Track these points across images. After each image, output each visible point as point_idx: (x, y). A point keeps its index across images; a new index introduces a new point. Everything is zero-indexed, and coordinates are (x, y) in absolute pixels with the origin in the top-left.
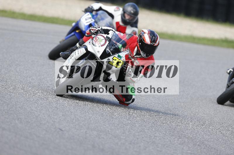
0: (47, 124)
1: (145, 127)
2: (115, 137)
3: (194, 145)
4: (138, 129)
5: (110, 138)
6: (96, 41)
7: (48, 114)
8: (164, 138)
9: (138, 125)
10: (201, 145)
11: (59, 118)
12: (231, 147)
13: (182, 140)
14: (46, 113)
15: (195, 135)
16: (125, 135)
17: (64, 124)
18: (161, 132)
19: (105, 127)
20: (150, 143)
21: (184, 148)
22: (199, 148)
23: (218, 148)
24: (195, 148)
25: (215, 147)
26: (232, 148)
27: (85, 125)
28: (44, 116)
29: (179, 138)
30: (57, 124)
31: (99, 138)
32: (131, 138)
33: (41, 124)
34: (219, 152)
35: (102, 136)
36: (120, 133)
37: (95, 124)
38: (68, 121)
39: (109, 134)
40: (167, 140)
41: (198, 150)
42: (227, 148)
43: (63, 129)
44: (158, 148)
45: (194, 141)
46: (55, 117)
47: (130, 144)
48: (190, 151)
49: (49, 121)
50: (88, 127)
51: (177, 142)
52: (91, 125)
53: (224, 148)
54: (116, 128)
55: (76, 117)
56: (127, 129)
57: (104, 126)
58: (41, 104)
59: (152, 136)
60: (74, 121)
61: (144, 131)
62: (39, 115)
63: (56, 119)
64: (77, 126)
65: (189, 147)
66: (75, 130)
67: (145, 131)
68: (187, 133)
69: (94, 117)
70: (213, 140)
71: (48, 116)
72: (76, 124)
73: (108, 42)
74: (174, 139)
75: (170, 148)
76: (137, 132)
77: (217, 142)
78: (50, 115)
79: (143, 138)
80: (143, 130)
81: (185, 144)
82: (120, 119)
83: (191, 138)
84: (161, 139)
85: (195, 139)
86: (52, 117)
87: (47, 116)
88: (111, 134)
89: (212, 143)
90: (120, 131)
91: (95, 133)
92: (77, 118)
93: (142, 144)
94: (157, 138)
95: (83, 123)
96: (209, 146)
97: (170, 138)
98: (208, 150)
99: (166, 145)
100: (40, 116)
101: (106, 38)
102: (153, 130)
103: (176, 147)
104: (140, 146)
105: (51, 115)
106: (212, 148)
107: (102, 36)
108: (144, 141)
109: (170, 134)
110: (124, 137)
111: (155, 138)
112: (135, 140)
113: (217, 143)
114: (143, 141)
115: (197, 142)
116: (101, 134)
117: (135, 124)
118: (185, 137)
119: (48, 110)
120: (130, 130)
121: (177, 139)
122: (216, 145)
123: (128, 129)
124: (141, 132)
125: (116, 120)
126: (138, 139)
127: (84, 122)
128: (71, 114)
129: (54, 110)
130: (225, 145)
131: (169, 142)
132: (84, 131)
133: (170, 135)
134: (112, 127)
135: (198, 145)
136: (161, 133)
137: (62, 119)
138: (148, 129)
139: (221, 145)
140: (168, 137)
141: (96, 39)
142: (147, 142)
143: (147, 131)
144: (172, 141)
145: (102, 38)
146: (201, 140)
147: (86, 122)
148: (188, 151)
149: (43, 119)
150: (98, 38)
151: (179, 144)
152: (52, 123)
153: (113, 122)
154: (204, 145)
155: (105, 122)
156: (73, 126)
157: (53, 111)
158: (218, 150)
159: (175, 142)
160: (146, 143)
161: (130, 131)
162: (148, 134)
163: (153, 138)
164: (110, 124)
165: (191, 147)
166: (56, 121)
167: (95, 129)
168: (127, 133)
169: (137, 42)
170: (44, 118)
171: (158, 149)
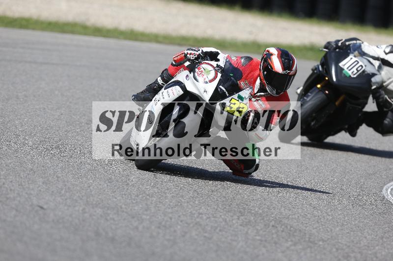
0: (18, 199)
1: (183, 199)
2: (133, 217)
3: (265, 225)
4: (171, 202)
5: (124, 219)
6: (199, 73)
7: (18, 182)
8: (215, 215)
9: (171, 195)
10: (277, 226)
11: (38, 187)
12: (328, 227)
13: (246, 219)
14: (16, 180)
15: (266, 210)
16: (148, 212)
17: (47, 198)
18: (209, 206)
19: (116, 200)
20: (191, 225)
21: (249, 232)
22: (274, 231)
23: (305, 230)
24: (267, 230)
25: (300, 229)
26: (329, 230)
27: (81, 199)
28: (13, 186)
29: (240, 214)
30: (35, 198)
31: (107, 220)
32: (160, 217)
33: (7, 199)
34: (307, 236)
35: (111, 216)
36: (140, 210)
37: (99, 196)
38: (53, 192)
39: (123, 211)
40: (221, 220)
41: (273, 234)
42: (320, 229)
43: (45, 207)
44: (206, 232)
45: (265, 219)
46: (31, 187)
47: (159, 227)
48: (259, 236)
49: (21, 194)
50: (87, 201)
51: (237, 223)
52: (91, 198)
53: (315, 230)
54: (134, 202)
55: (65, 185)
56: (153, 202)
57: (114, 199)
58: (6, 166)
59: (194, 214)
60: (63, 192)
61: (181, 205)
62: (4, 184)
63: (33, 189)
64: (68, 200)
65: (257, 230)
66: (66, 208)
67: (183, 204)
68: (253, 206)
69: (95, 185)
70: (296, 217)
71: (19, 185)
72: (66, 197)
73: (219, 75)
74: (232, 216)
75: (226, 232)
76: (169, 206)
77: (304, 220)
78: (23, 182)
79: (179, 216)
80: (179, 204)
81: (251, 225)
82: (141, 186)
83: (260, 214)
84: (209, 218)
85: (267, 215)
86: (25, 187)
87: (17, 185)
88: (126, 212)
89: (295, 222)
90: (141, 206)
91: (99, 211)
92: (67, 187)
93: (179, 227)
94: (203, 216)
95: (77, 195)
96: (291, 227)
97: (225, 215)
98: (289, 233)
99: (219, 228)
100: (6, 186)
101: (217, 67)
102: (197, 202)
103: (236, 230)
104: (175, 231)
105: (23, 184)
106: (296, 230)
107: (209, 64)
108: (181, 221)
109: (225, 208)
110: (148, 217)
111: (201, 216)
112: (167, 221)
113: (304, 222)
114: (180, 223)
115: (271, 221)
116: (109, 212)
117: (166, 193)
118: (250, 212)
119: (19, 176)
120: (157, 204)
121: (236, 217)
122: (303, 225)
123: (155, 203)
124: (175, 207)
125: (133, 189)
126: (171, 218)
127: (81, 194)
128: (57, 180)
129: (28, 174)
130: (317, 225)
131: (224, 223)
132: (81, 209)
133: (225, 210)
134: (128, 201)
135: (273, 226)
136: (209, 208)
137: (42, 190)
138: (188, 202)
139: (310, 225)
140: (221, 214)
141: (200, 70)
142: (187, 223)
143: (186, 204)
144: (228, 220)
145: (210, 68)
146: (277, 218)
147: (84, 194)
148: (255, 236)
149: (11, 190)
150: (203, 69)
151: (241, 225)
152: (27, 196)
153: (129, 191)
154: (282, 226)
155: (115, 191)
156: (61, 201)
157: (26, 176)
158: (305, 233)
159: (234, 221)
160: (186, 225)
161: (158, 206)
162: (187, 210)
163: (195, 216)
164: (124, 196)
165: (261, 229)
166: (32, 192)
167: (99, 204)
168: (153, 210)
169: (260, 70)
170: (12, 188)
171: (206, 235)
